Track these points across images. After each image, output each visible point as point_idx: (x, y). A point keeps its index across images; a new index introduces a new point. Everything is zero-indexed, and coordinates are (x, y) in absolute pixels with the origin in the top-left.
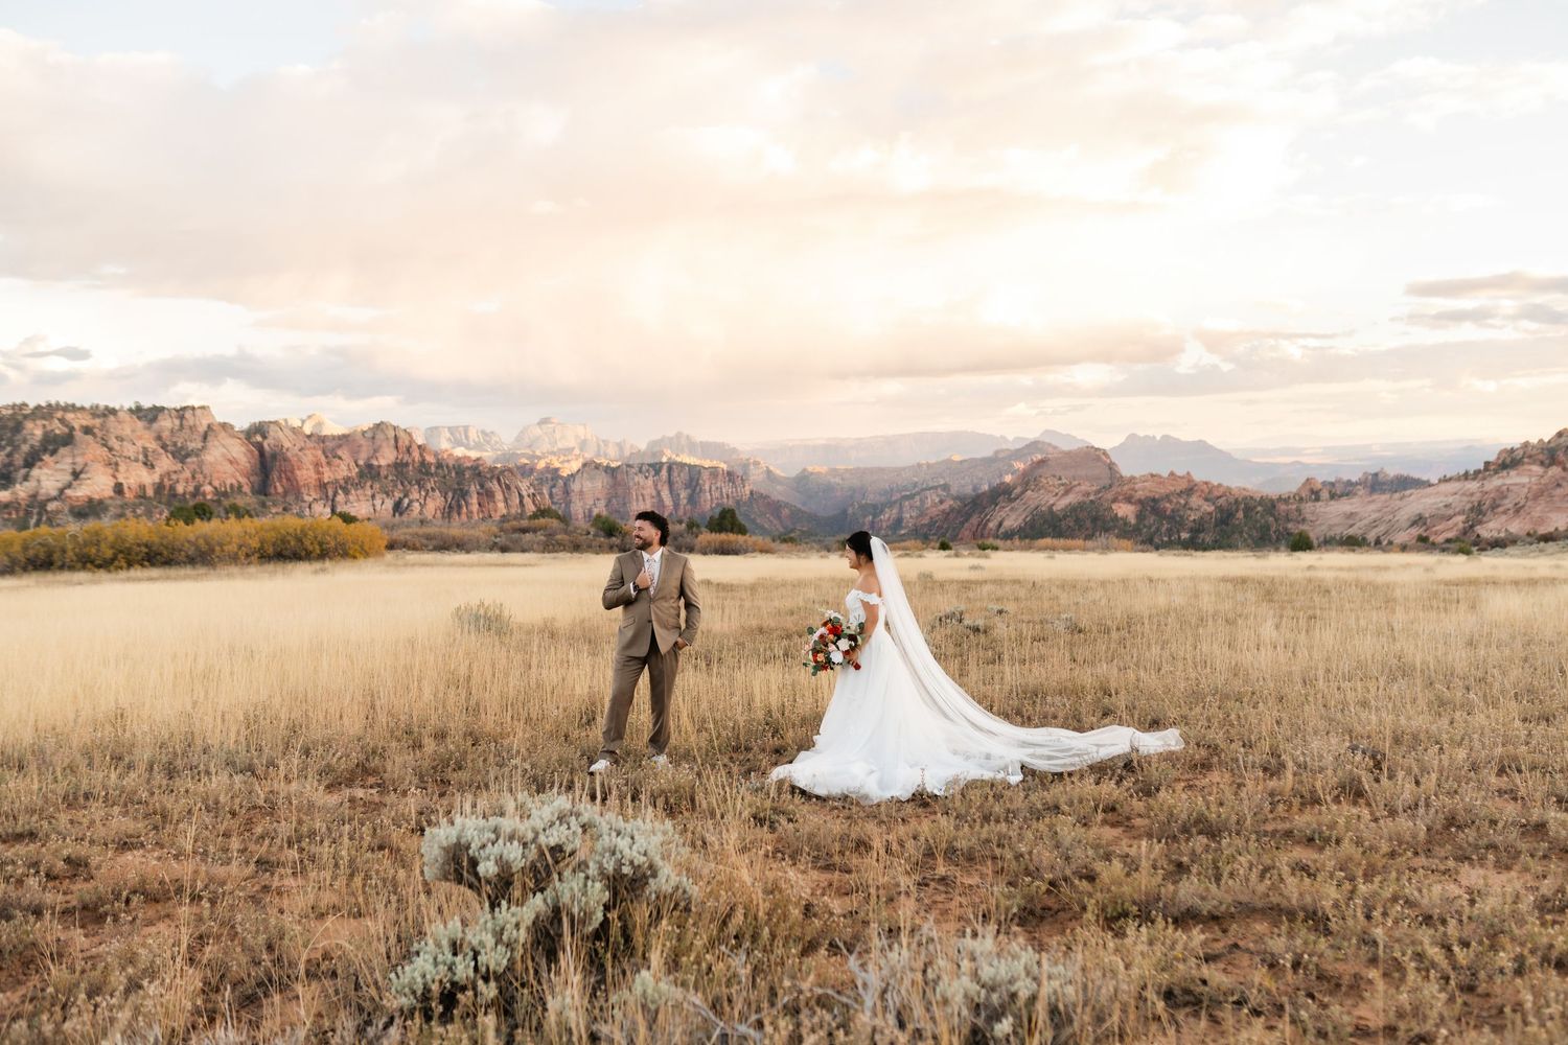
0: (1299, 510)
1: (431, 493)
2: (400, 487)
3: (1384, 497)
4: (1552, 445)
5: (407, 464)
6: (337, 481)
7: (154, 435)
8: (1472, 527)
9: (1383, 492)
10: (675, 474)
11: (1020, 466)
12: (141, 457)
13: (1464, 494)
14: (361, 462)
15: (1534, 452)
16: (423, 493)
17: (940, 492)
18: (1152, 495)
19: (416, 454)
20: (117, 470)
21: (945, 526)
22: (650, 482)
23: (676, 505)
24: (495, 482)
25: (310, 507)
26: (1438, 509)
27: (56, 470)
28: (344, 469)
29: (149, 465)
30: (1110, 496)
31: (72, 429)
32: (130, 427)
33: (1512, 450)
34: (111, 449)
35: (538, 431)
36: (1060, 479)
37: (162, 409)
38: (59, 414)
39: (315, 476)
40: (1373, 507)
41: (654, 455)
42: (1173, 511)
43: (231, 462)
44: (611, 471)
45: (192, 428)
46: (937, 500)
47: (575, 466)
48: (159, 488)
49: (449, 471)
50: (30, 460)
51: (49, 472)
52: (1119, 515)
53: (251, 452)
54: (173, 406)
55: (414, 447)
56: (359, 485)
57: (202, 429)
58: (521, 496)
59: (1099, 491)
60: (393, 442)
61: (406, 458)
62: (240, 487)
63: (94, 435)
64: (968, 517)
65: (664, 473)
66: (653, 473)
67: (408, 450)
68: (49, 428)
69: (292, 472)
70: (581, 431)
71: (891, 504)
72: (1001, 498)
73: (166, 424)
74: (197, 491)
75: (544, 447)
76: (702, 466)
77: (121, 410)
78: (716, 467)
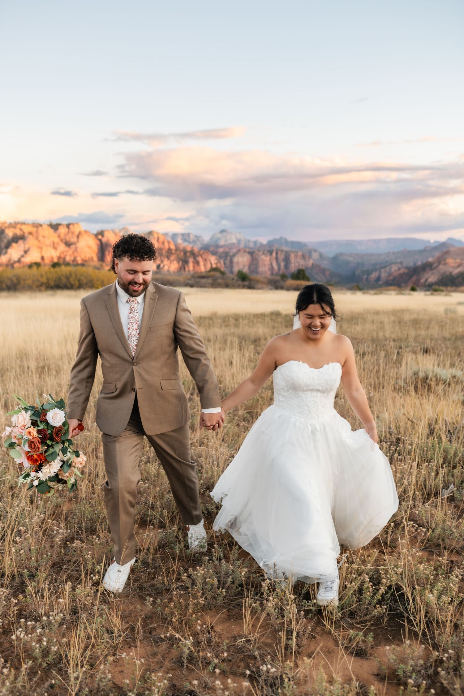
1: (173, 262)
2: (159, 259)
5: (162, 249)
7: (57, 235)
10: (279, 255)
11: (437, 254)
12: (52, 245)
16: (169, 262)
17: (399, 266)
19: (166, 245)
20: (42, 250)
22: (268, 258)
23: (279, 269)
24: (200, 257)
27: (18, 250)
29: (55, 248)
31: (24, 233)
32: (47, 232)
34: (39, 241)
35: (219, 235)
36: (456, 259)
37: (60, 224)
38: (19, 226)
41: (270, 246)
43: (89, 247)
44: (251, 253)
45: (73, 233)
46: (397, 268)
47: (234, 250)
48: (59, 258)
49: (181, 252)
50: (7, 245)
51: (15, 250)
53: (97, 243)
54: (65, 223)
55: (166, 241)
57: (77, 233)
58: (211, 264)
60: (156, 239)
61: (162, 247)
62: (92, 258)
63: (33, 235)
64: (411, 277)
65: (274, 254)
66: (269, 254)
67: (163, 243)
68: (15, 232)
70: (238, 236)
71: (375, 270)
72: (428, 268)
73: (62, 230)
74: (75, 260)
75: (222, 243)
76: (291, 252)
77: (44, 224)
78: (297, 252)
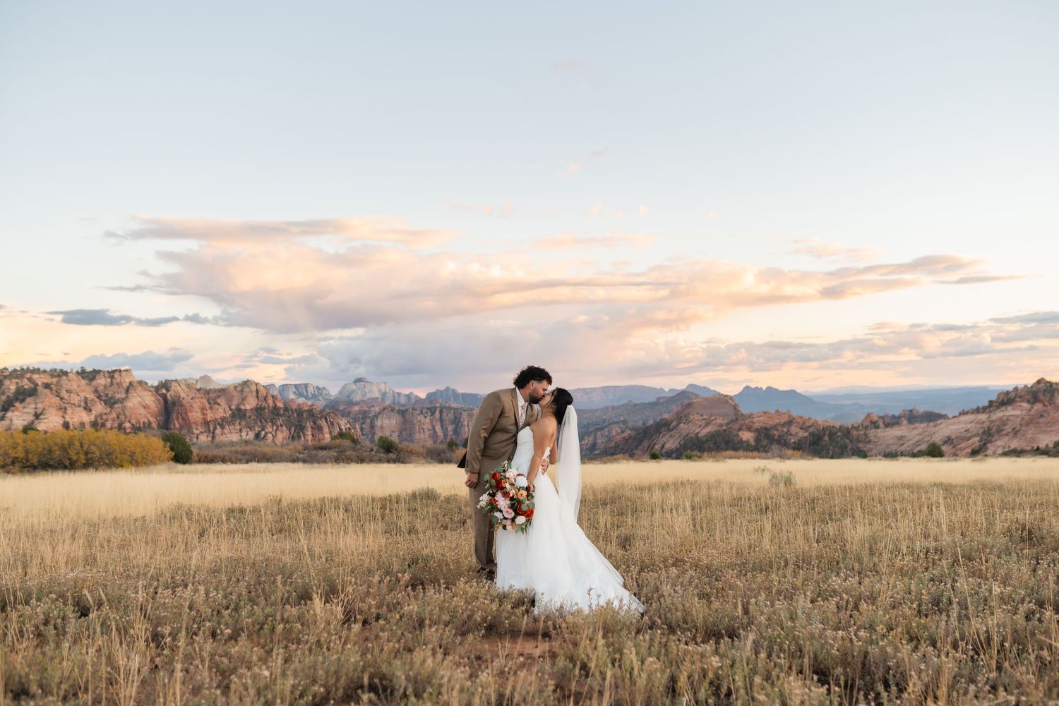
0: (866, 435)
1: (280, 428)
2: (259, 424)
3: (923, 425)
4: (1034, 389)
5: (264, 408)
6: (216, 420)
7: (92, 389)
8: (985, 444)
9: (922, 422)
10: (445, 415)
11: (675, 408)
12: (83, 404)
13: (977, 423)
14: (233, 407)
15: (1023, 394)
16: (275, 428)
17: (622, 426)
18: (765, 425)
19: (270, 402)
20: (65, 413)
21: (626, 448)
22: (428, 420)
23: (445, 435)
24: (324, 420)
25: (197, 438)
26: (961, 433)
27: (24, 413)
28: (222, 411)
29: (88, 409)
30: (736, 426)
31: (36, 385)
32: (76, 384)
33: (1008, 393)
34: (62, 399)
35: (354, 387)
36: (702, 416)
37: (98, 372)
38: (28, 375)
39: (201, 417)
40: (916, 432)
41: (431, 402)
42: (779, 436)
43: (144, 407)
44: (402, 413)
45: (119, 385)
46: (619, 431)
47: (377, 409)
48: (94, 424)
49: (293, 414)
50: (6, 406)
51: (19, 414)
52: (744, 439)
53: (159, 400)
54: (107, 370)
55: (270, 397)
56: (231, 422)
57: (126, 385)
58: (340, 428)
59: (728, 424)
60: (255, 393)
61: (264, 404)
62: (150, 423)
63: (51, 389)
64: (641, 442)
65: (437, 414)
66: (430, 414)
67: (265, 399)
68: (20, 384)
69: (186, 414)
70: (382, 387)
72: (663, 428)
73: (101, 381)
75: (357, 397)
76: (462, 408)
77: (71, 372)
78: (472, 409)
